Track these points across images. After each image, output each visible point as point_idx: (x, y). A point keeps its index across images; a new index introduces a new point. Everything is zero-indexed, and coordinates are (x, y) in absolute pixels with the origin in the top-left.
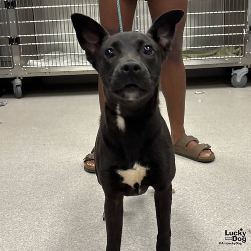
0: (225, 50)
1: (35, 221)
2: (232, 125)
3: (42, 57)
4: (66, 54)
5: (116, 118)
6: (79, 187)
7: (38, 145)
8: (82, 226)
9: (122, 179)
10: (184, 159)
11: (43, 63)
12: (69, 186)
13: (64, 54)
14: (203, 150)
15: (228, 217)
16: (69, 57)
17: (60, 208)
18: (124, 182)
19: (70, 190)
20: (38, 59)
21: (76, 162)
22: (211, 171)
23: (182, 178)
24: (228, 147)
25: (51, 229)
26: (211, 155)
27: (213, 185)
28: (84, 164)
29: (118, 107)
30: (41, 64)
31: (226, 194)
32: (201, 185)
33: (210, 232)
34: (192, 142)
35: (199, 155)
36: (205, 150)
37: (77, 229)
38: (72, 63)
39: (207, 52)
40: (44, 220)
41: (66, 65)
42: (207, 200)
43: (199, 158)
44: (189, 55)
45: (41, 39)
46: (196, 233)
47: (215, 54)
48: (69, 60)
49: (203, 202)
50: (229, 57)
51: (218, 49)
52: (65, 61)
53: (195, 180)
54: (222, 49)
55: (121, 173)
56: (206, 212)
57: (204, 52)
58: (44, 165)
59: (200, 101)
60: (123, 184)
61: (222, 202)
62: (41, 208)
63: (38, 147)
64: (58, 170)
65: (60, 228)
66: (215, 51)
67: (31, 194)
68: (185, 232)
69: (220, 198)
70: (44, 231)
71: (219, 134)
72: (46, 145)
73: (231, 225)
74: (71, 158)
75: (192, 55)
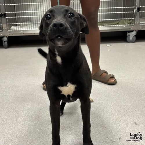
0: (123, 21)
1: (14, 118)
2: (126, 64)
3: (19, 25)
4: (33, 23)
5: (56, 57)
6: (39, 99)
7: (16, 75)
8: (41, 121)
9: (61, 92)
10: (100, 83)
11: (20, 28)
12: (34, 98)
13: (32, 23)
14: (110, 78)
15: (124, 116)
16: (34, 25)
17: (29, 111)
18: (62, 93)
19: (34, 100)
20: (17, 26)
21: (38, 85)
22: (115, 89)
23: (98, 94)
24: (125, 76)
25: (24, 122)
26: (114, 81)
27: (116, 98)
28: (43, 86)
29: (56, 51)
30: (19, 29)
31: (122, 103)
32: (109, 98)
33: (114, 124)
34: (104, 73)
35: (108, 80)
36: (111, 78)
37: (38, 122)
38: (37, 28)
39: (113, 22)
40: (19, 117)
41: (33, 29)
42: (112, 106)
43: (108, 82)
44: (103, 24)
45: (19, 14)
46: (105, 124)
47: (118, 24)
48: (35, 27)
49: (110, 107)
50: (126, 25)
51: (119, 21)
52: (32, 27)
53: (106, 95)
54: (122, 21)
55: (60, 88)
56: (111, 113)
57: (111, 23)
58: (20, 86)
59: (109, 50)
60: (62, 94)
61: (120, 107)
62: (18, 110)
63: (16, 76)
64: (28, 89)
65: (28, 122)
66: (118, 22)
67: (12, 103)
68: (99, 124)
69: (119, 105)
70: (19, 124)
71: (119, 69)
72: (21, 75)
73: (125, 120)
74: (35, 82)
75: (105, 24)
